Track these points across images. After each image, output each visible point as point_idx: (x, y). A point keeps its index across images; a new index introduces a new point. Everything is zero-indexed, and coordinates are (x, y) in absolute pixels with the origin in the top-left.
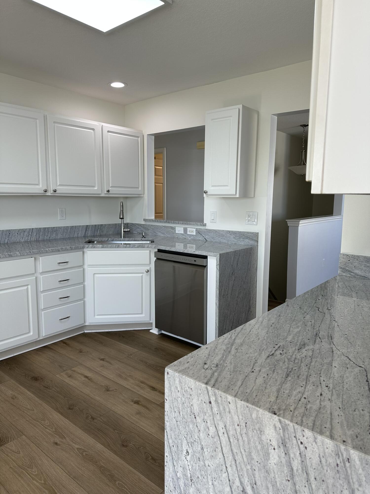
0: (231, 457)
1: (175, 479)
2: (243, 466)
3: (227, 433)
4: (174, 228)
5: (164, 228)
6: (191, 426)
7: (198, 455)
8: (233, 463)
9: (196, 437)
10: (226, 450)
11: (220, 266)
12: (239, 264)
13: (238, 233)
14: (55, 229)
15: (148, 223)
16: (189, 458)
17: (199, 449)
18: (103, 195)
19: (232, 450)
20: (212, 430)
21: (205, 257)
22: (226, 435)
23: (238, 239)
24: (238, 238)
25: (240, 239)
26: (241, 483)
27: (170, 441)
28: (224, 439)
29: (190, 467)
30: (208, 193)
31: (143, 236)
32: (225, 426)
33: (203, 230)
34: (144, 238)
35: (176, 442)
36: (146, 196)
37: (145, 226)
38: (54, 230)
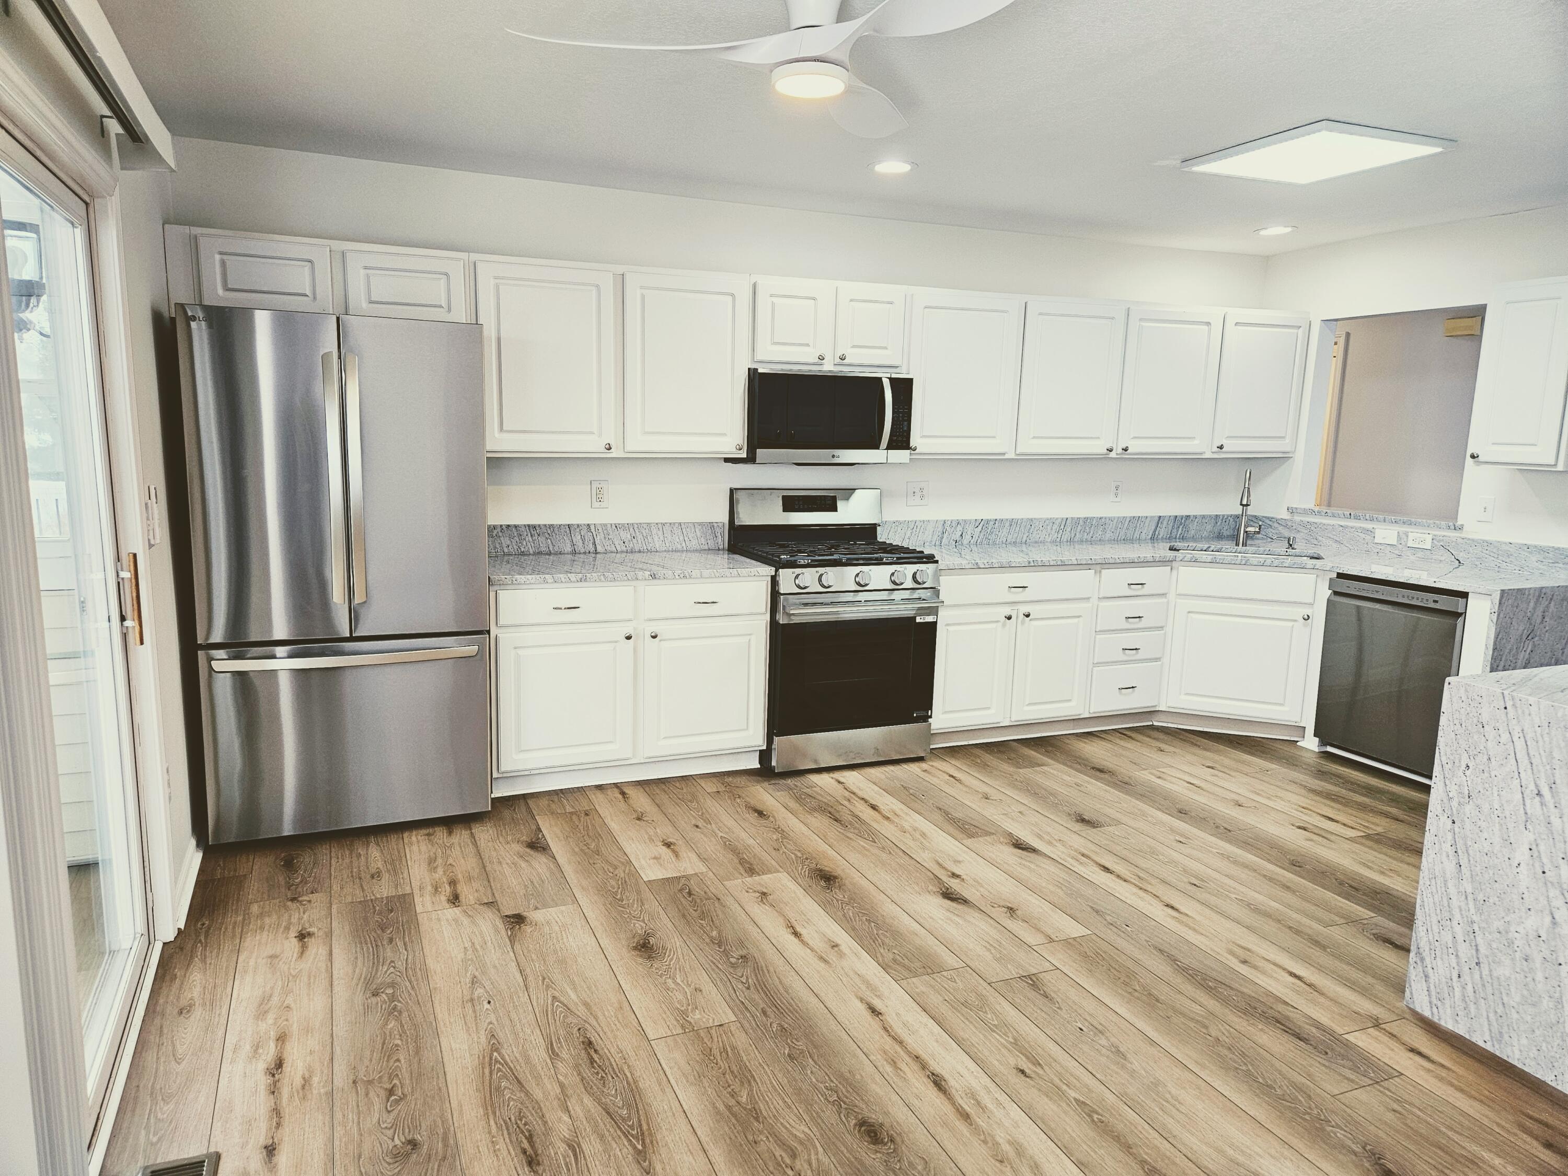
0: (1526, 761)
1: (1445, 800)
2: (1541, 768)
3: (1524, 737)
4: (1371, 532)
5: (1341, 528)
6: (1476, 737)
7: (1482, 767)
8: (1529, 766)
9: (1482, 748)
10: (1521, 755)
11: (1499, 615)
12: (1547, 619)
13: (1551, 549)
14: (1103, 520)
15: (1297, 518)
16: (1468, 773)
17: (1485, 760)
18: (1208, 455)
19: (1528, 754)
20: (1505, 737)
21: (1464, 595)
22: (1522, 739)
23: (1551, 565)
24: (1551, 561)
25: (1556, 565)
26: (1537, 786)
27: (1444, 759)
28: (1520, 744)
29: (1469, 783)
30: (1481, 459)
31: (1291, 545)
32: (1523, 730)
33: (1454, 540)
34: (1293, 549)
35: (1452, 758)
36: (1299, 457)
37: (1290, 524)
38: (1102, 522)
